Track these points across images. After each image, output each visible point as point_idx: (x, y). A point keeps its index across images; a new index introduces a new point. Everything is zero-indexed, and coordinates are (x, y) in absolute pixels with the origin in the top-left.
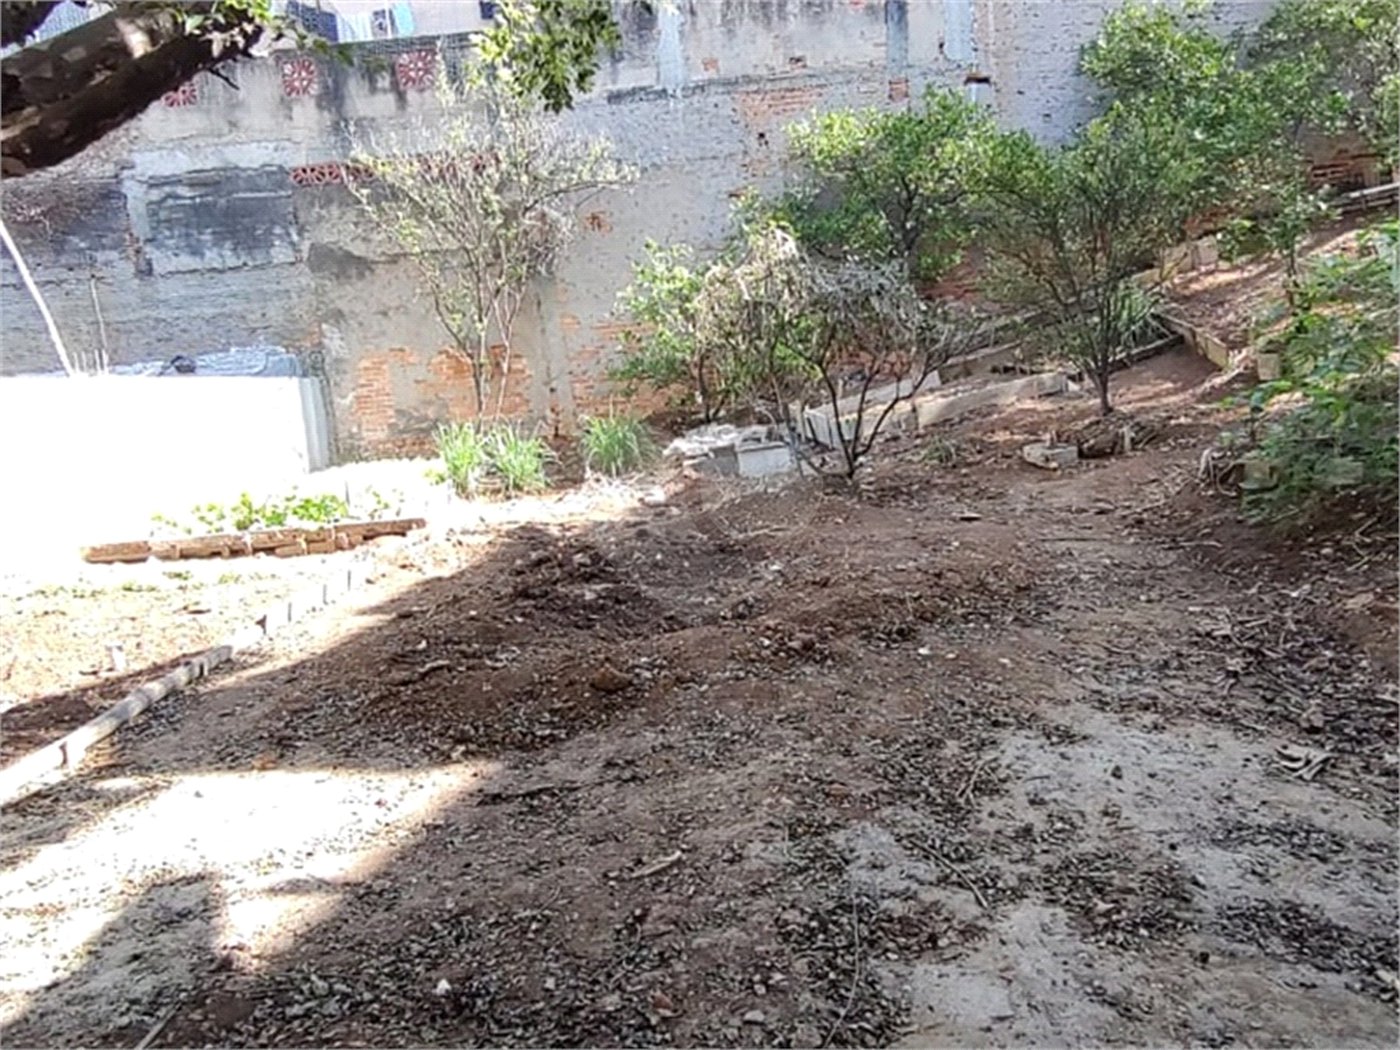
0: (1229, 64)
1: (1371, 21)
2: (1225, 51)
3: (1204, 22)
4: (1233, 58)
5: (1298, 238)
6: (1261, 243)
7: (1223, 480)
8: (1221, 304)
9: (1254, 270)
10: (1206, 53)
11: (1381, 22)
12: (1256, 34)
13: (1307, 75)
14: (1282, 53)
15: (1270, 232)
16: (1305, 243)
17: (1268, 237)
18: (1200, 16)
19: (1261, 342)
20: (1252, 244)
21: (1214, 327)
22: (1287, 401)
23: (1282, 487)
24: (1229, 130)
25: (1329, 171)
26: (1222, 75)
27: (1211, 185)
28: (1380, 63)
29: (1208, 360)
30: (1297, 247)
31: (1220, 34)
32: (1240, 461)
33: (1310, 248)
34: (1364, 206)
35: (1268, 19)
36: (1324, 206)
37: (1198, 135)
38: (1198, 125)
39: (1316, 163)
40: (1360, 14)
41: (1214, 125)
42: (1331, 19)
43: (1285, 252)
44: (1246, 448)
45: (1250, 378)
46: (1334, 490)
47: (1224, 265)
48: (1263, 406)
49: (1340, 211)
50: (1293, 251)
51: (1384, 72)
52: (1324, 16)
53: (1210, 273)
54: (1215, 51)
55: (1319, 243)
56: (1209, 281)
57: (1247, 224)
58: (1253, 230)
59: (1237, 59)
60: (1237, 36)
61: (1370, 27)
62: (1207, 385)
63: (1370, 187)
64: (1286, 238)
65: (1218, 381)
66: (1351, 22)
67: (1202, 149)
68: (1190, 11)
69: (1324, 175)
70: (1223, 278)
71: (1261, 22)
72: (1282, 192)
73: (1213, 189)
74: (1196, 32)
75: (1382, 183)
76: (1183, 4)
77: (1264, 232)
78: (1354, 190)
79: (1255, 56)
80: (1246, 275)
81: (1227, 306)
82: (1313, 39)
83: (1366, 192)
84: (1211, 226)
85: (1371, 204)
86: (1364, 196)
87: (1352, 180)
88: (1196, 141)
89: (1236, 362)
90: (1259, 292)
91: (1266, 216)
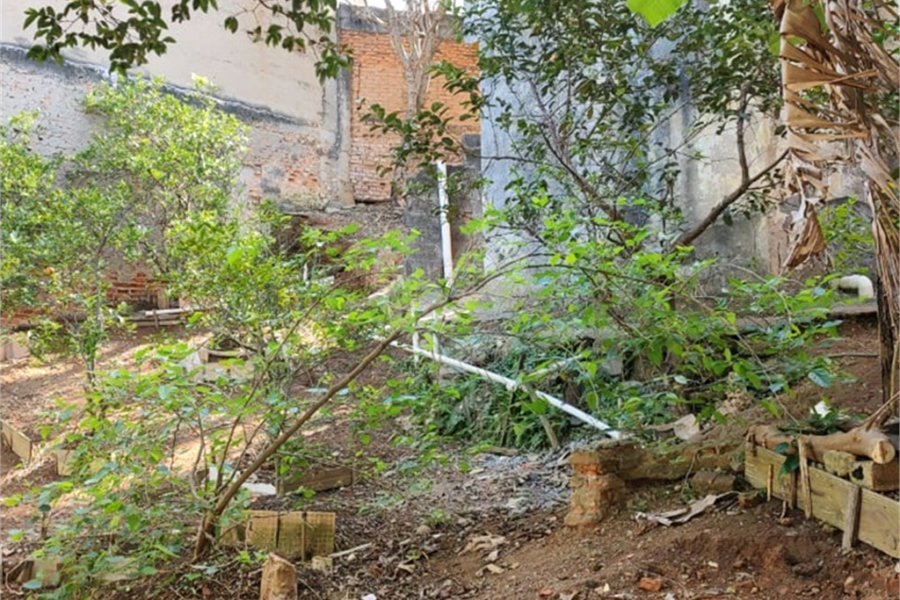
0: (48, 180)
1: (165, 174)
2: (46, 169)
3: (27, 138)
4: (52, 177)
5: (98, 345)
6: (67, 343)
7: (12, 578)
8: (30, 397)
9: (61, 368)
10: (28, 165)
11: (172, 177)
12: (73, 161)
13: (110, 206)
14: (94, 182)
15: (75, 336)
16: (106, 350)
17: (72, 340)
18: (25, 133)
19: (61, 439)
20: (59, 343)
21: (21, 419)
22: (75, 498)
23: (64, 586)
24: (42, 239)
25: (130, 289)
26: (41, 189)
27: (23, 285)
28: (171, 209)
29: (12, 452)
30: (97, 353)
31: (43, 153)
32: (29, 558)
33: (111, 354)
34: (156, 324)
35: (84, 152)
36: (122, 320)
37: (13, 237)
38: (14, 229)
39: (120, 281)
40: (157, 166)
41: (30, 231)
42: (134, 165)
43: (87, 357)
44: (36, 546)
45: (51, 473)
46: (113, 586)
47: (34, 360)
48: (51, 504)
49: (134, 326)
50: (93, 357)
51: (173, 218)
52: (128, 161)
53: (20, 366)
54: (36, 167)
55: (120, 351)
56: (19, 374)
57: (56, 326)
58: (62, 332)
59: (55, 177)
60: (59, 158)
61: (163, 179)
62: (9, 477)
63: (162, 309)
64: (89, 345)
65: (20, 474)
66: (149, 171)
67: (17, 251)
68: (15, 126)
69: (126, 292)
70: (32, 372)
71: (79, 151)
72: (85, 302)
73: (25, 290)
74: (20, 146)
75: (171, 307)
76: (10, 119)
77: (70, 335)
78: (150, 309)
79: (72, 179)
80: (54, 371)
81: (34, 399)
82: (119, 178)
83: (158, 312)
84: (24, 322)
85: (161, 323)
86: (158, 315)
87: (148, 300)
88: (12, 243)
89: (39, 456)
90: (64, 389)
91: (71, 320)
